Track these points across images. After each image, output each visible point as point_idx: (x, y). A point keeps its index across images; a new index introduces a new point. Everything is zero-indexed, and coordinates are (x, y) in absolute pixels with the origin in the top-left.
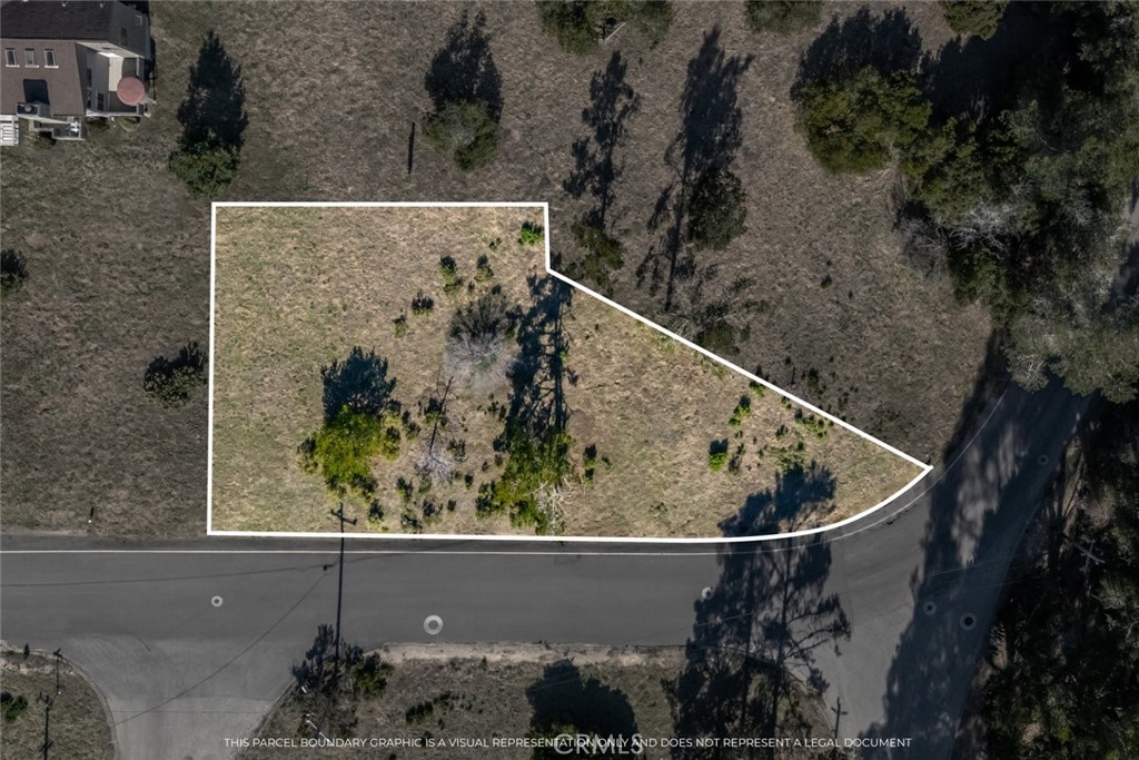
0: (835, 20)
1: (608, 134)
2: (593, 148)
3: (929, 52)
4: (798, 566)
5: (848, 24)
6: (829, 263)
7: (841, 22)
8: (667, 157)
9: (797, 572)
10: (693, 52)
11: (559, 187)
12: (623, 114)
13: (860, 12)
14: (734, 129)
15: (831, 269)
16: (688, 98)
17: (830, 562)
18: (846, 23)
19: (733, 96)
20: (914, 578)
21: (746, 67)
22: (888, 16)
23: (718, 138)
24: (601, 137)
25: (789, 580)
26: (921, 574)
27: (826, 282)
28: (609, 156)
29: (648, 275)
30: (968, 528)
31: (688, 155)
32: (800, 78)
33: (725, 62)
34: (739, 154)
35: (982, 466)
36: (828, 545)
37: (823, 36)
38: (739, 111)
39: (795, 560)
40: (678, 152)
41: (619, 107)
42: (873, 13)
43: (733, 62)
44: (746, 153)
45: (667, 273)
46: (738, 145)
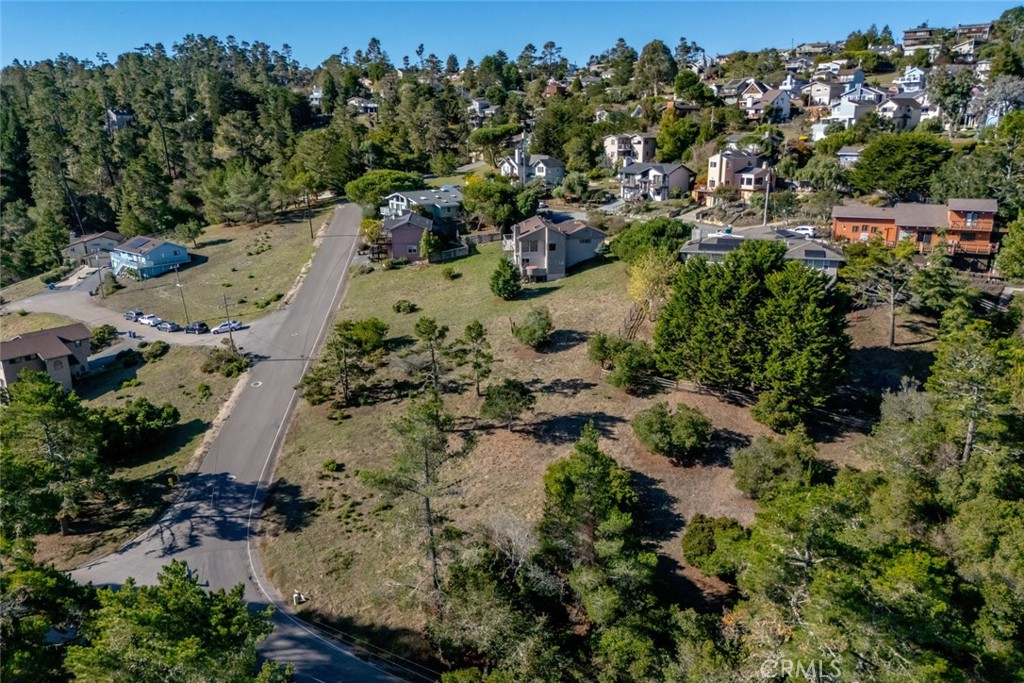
1: (549, 390)
2: (539, 386)
3: (661, 547)
4: (235, 523)
5: (659, 491)
6: (477, 506)
7: (661, 486)
8: (541, 414)
9: (230, 522)
10: (609, 412)
12: (562, 393)
13: (673, 497)
14: (566, 440)
15: (473, 507)
16: (580, 415)
17: (231, 540)
18: (659, 489)
21: (609, 438)
22: (678, 516)
23: (557, 434)
25: (225, 518)
28: (537, 391)
29: (463, 421)
31: (544, 422)
33: (609, 428)
34: (550, 445)
35: (290, 638)
36: (246, 539)
37: (646, 477)
39: (240, 521)
40: (545, 418)
41: (565, 391)
42: (676, 506)
43: (611, 432)
44: (550, 451)
45: (464, 428)
46: (555, 444)
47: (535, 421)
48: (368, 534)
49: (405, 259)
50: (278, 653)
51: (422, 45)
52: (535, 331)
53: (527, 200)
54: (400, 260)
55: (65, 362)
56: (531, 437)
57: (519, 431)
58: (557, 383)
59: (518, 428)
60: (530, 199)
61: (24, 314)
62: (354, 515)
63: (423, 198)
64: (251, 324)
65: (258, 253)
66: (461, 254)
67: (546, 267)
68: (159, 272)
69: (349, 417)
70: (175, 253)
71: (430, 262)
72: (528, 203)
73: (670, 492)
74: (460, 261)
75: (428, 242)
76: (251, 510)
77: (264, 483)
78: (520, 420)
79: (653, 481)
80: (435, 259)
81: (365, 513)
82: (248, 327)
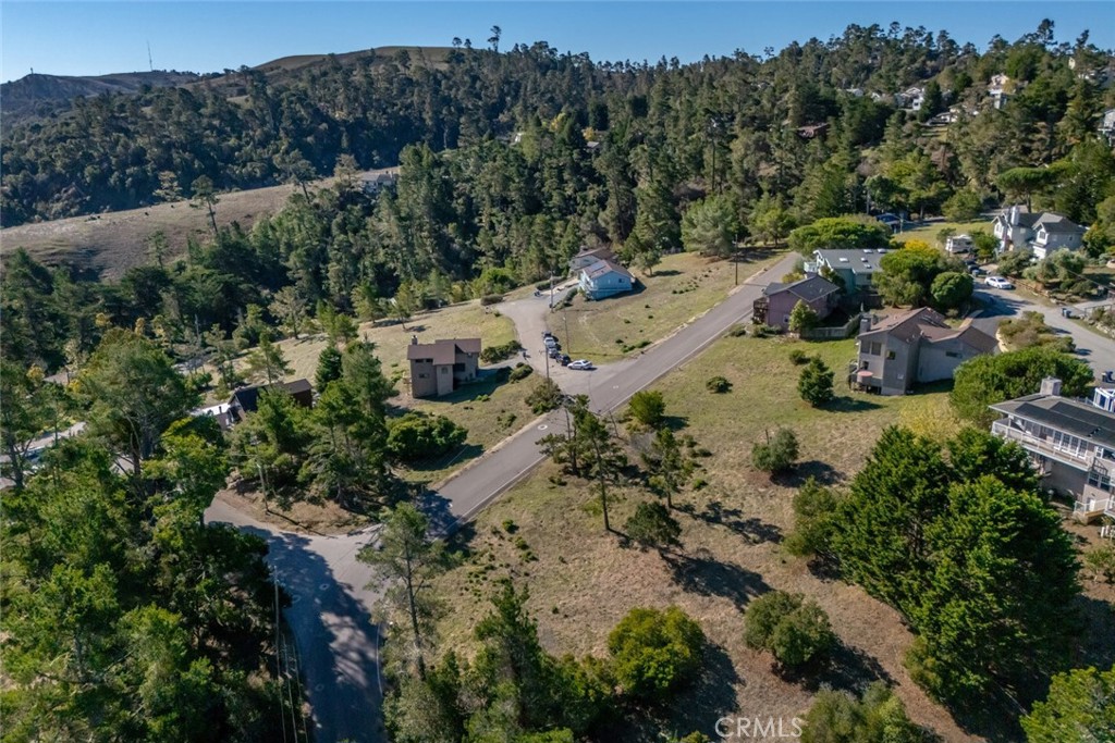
0: (740, 681)
1: (738, 527)
2: (733, 519)
5: (732, 691)
6: (566, 616)
7: (737, 687)
8: (704, 550)
11: (719, 500)
12: (745, 536)
13: (737, 706)
14: (698, 590)
15: (562, 616)
16: (736, 568)
18: (734, 690)
19: (721, 594)
20: (350, 588)
21: (738, 607)
23: (697, 579)
24: (738, 524)
26: (347, 591)
27: (556, 611)
28: (724, 524)
30: (340, 626)
31: (697, 561)
32: (709, 642)
33: (749, 596)
34: (679, 588)
35: (362, 654)
37: (732, 668)
38: (709, 595)
40: (703, 556)
41: (752, 535)
42: (731, 715)
43: (746, 601)
44: (674, 593)
46: (685, 590)
47: (691, 557)
48: (476, 598)
49: (779, 328)
50: (345, 661)
51: (1087, 31)
52: (768, 455)
53: (946, 283)
54: (773, 328)
55: (450, 370)
56: (673, 571)
57: (668, 560)
58: (754, 524)
59: (670, 556)
60: (952, 281)
61: (498, 315)
62: (481, 576)
63: (842, 260)
64: (599, 367)
65: (681, 292)
66: (836, 335)
67: (881, 377)
68: (603, 295)
69: (564, 484)
70: (620, 281)
71: (801, 338)
72: (945, 287)
73: (741, 699)
74: (832, 343)
75: (799, 315)
76: (436, 539)
77: (465, 519)
78: (681, 546)
79: (735, 679)
80: (807, 335)
81: (489, 578)
82: (595, 369)
